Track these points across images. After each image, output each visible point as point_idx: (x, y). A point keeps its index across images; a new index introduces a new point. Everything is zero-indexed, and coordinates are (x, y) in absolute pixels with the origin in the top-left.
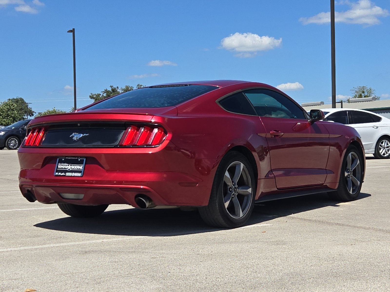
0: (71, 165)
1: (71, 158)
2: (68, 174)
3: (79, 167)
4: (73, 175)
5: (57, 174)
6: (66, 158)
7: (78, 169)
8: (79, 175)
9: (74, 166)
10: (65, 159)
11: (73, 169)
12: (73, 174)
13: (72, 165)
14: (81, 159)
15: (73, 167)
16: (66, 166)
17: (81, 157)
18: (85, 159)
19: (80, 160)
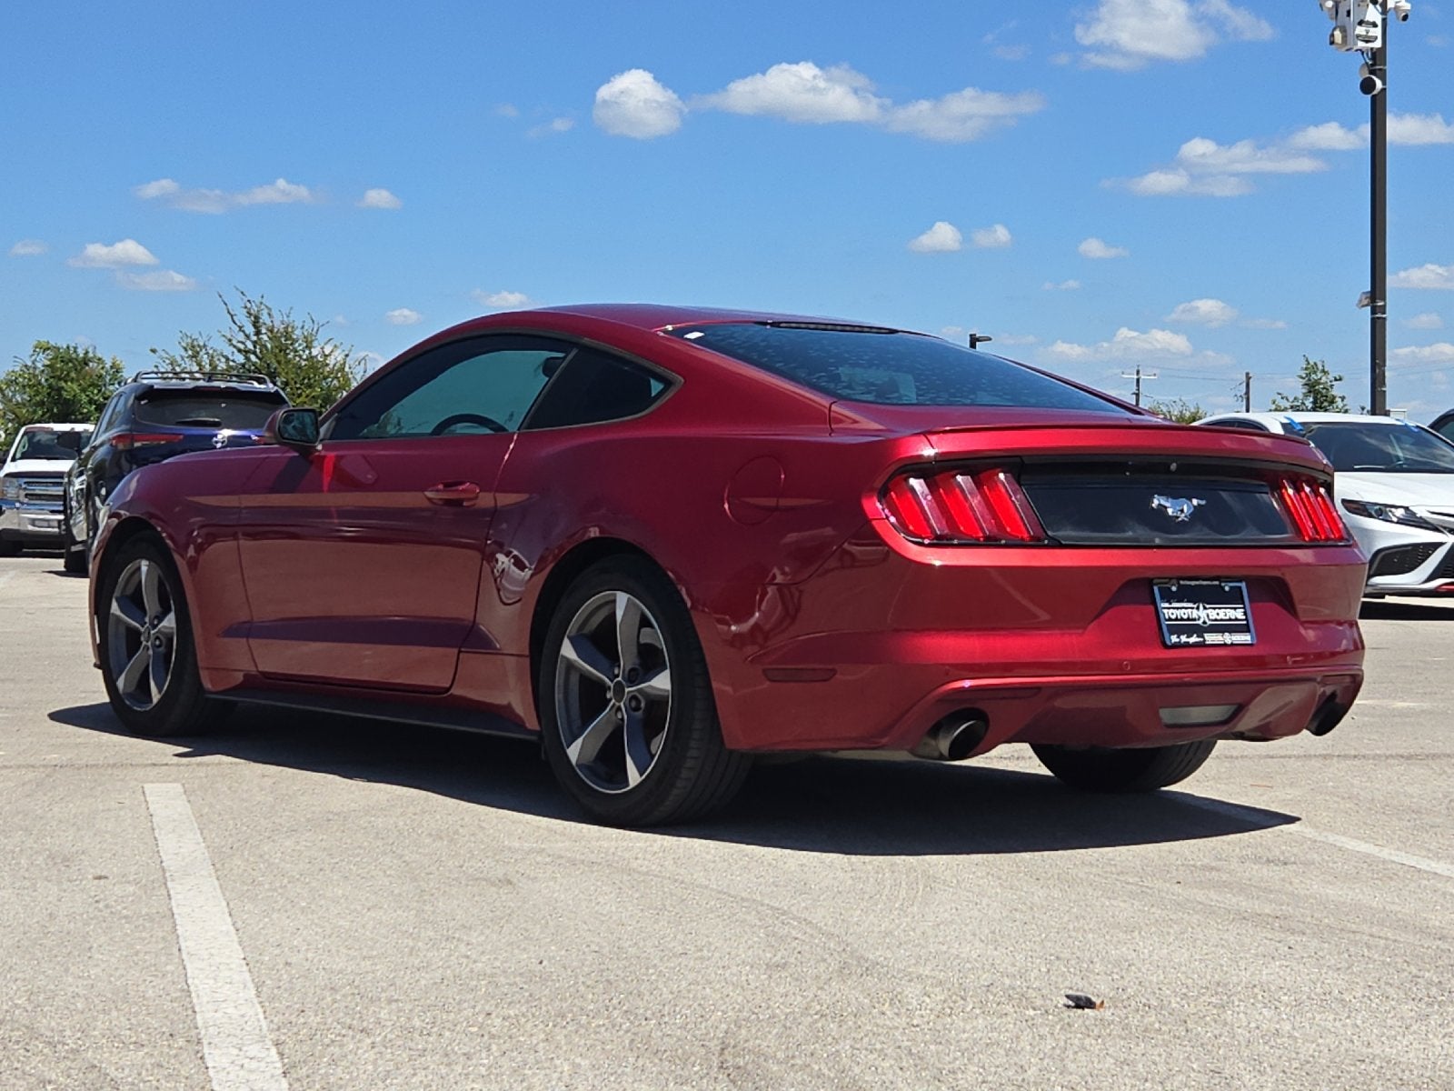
0: (1205, 608)
1: (1197, 583)
2: (1211, 638)
3: (1232, 614)
4: (1229, 642)
5: (1174, 639)
6: (1182, 582)
7: (1230, 620)
8: (1245, 638)
9: (1214, 608)
10: (1180, 587)
11: (1216, 620)
12: (1228, 638)
13: (1208, 606)
14: (1232, 584)
15: (1213, 614)
16: (1190, 610)
17: (1229, 579)
18: (1243, 585)
19: (1231, 587)
